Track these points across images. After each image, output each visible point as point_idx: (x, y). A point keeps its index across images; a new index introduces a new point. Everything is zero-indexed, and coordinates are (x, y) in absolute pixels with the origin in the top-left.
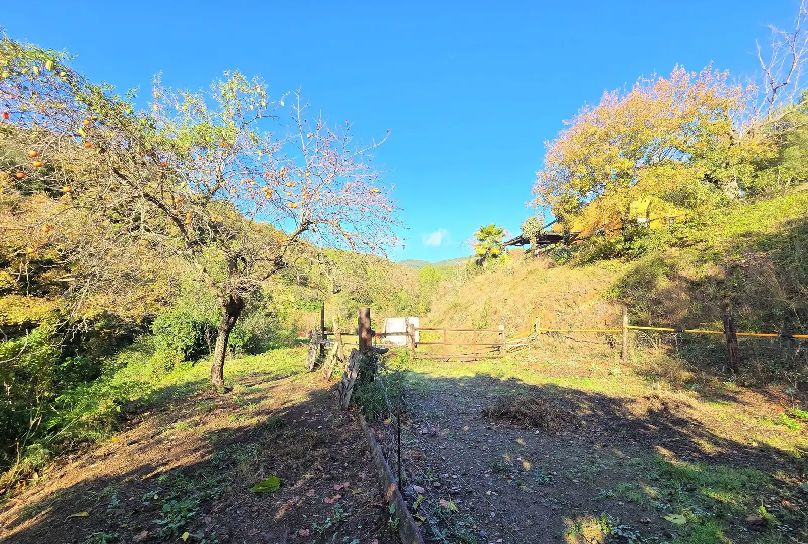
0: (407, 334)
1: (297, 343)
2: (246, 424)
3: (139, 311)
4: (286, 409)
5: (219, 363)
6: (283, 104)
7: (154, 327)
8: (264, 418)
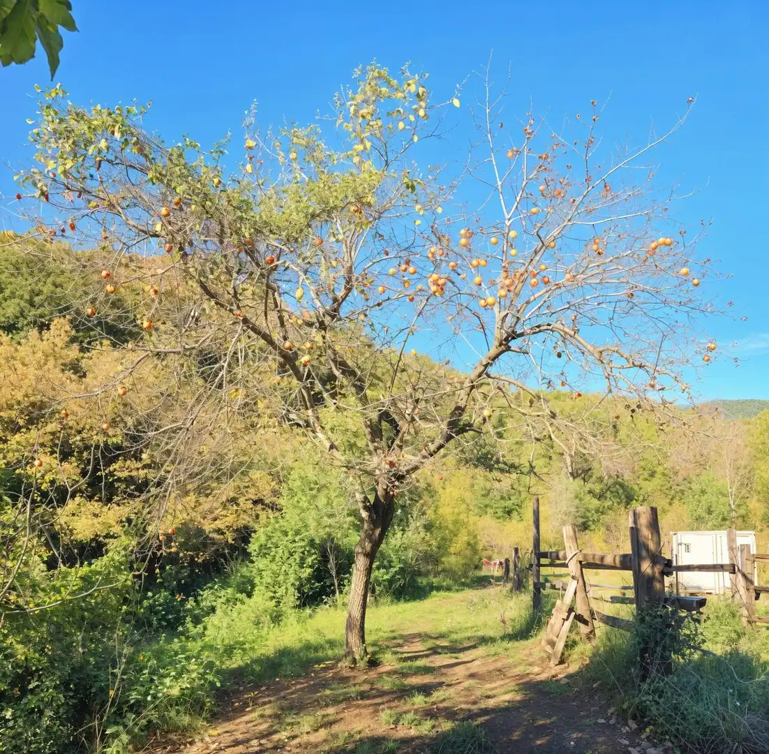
0: (733, 569)
1: (483, 582)
2: (413, 732)
3: (228, 520)
4: (485, 712)
5: (357, 613)
6: (456, 103)
7: (253, 547)
8: (446, 726)
